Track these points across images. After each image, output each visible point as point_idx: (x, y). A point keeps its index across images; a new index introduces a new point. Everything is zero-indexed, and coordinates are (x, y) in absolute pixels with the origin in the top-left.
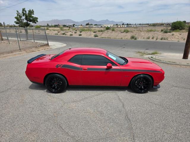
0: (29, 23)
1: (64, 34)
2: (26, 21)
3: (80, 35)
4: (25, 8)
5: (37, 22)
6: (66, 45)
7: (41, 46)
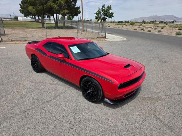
0: (106, 17)
1: (142, 30)
2: (104, 16)
3: (159, 32)
4: (105, 5)
5: (113, 17)
6: (127, 39)
7: (97, 38)
